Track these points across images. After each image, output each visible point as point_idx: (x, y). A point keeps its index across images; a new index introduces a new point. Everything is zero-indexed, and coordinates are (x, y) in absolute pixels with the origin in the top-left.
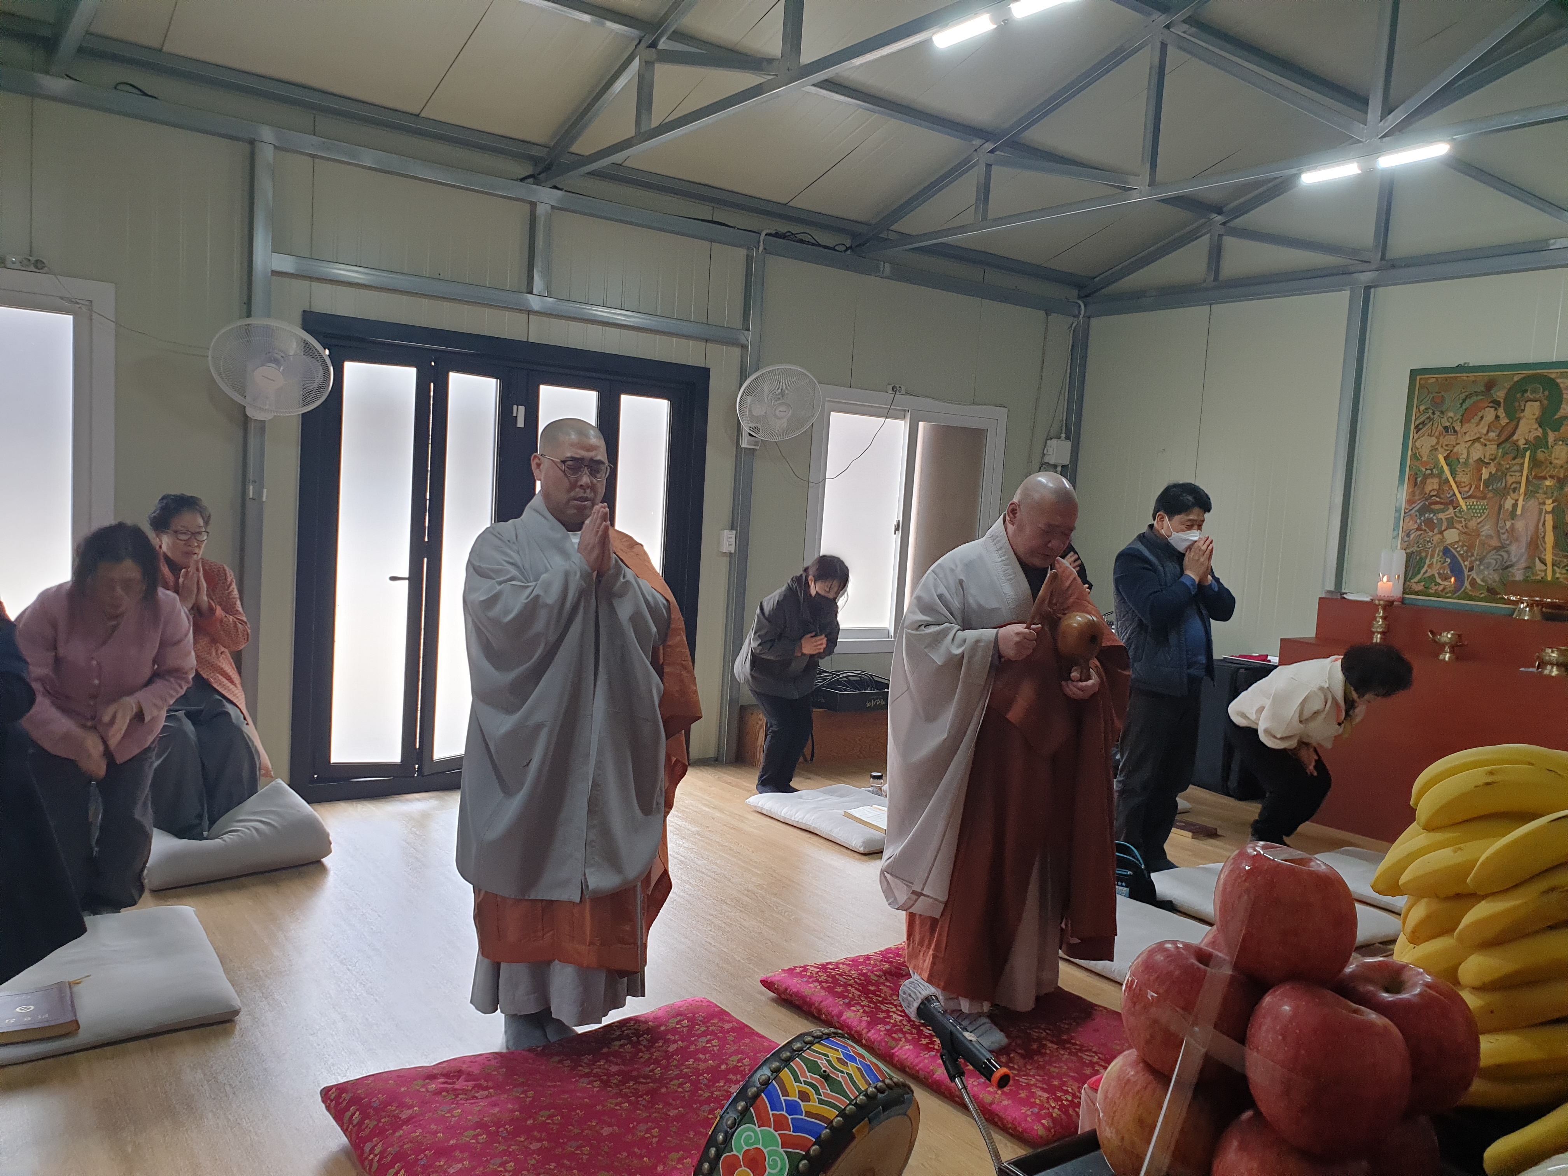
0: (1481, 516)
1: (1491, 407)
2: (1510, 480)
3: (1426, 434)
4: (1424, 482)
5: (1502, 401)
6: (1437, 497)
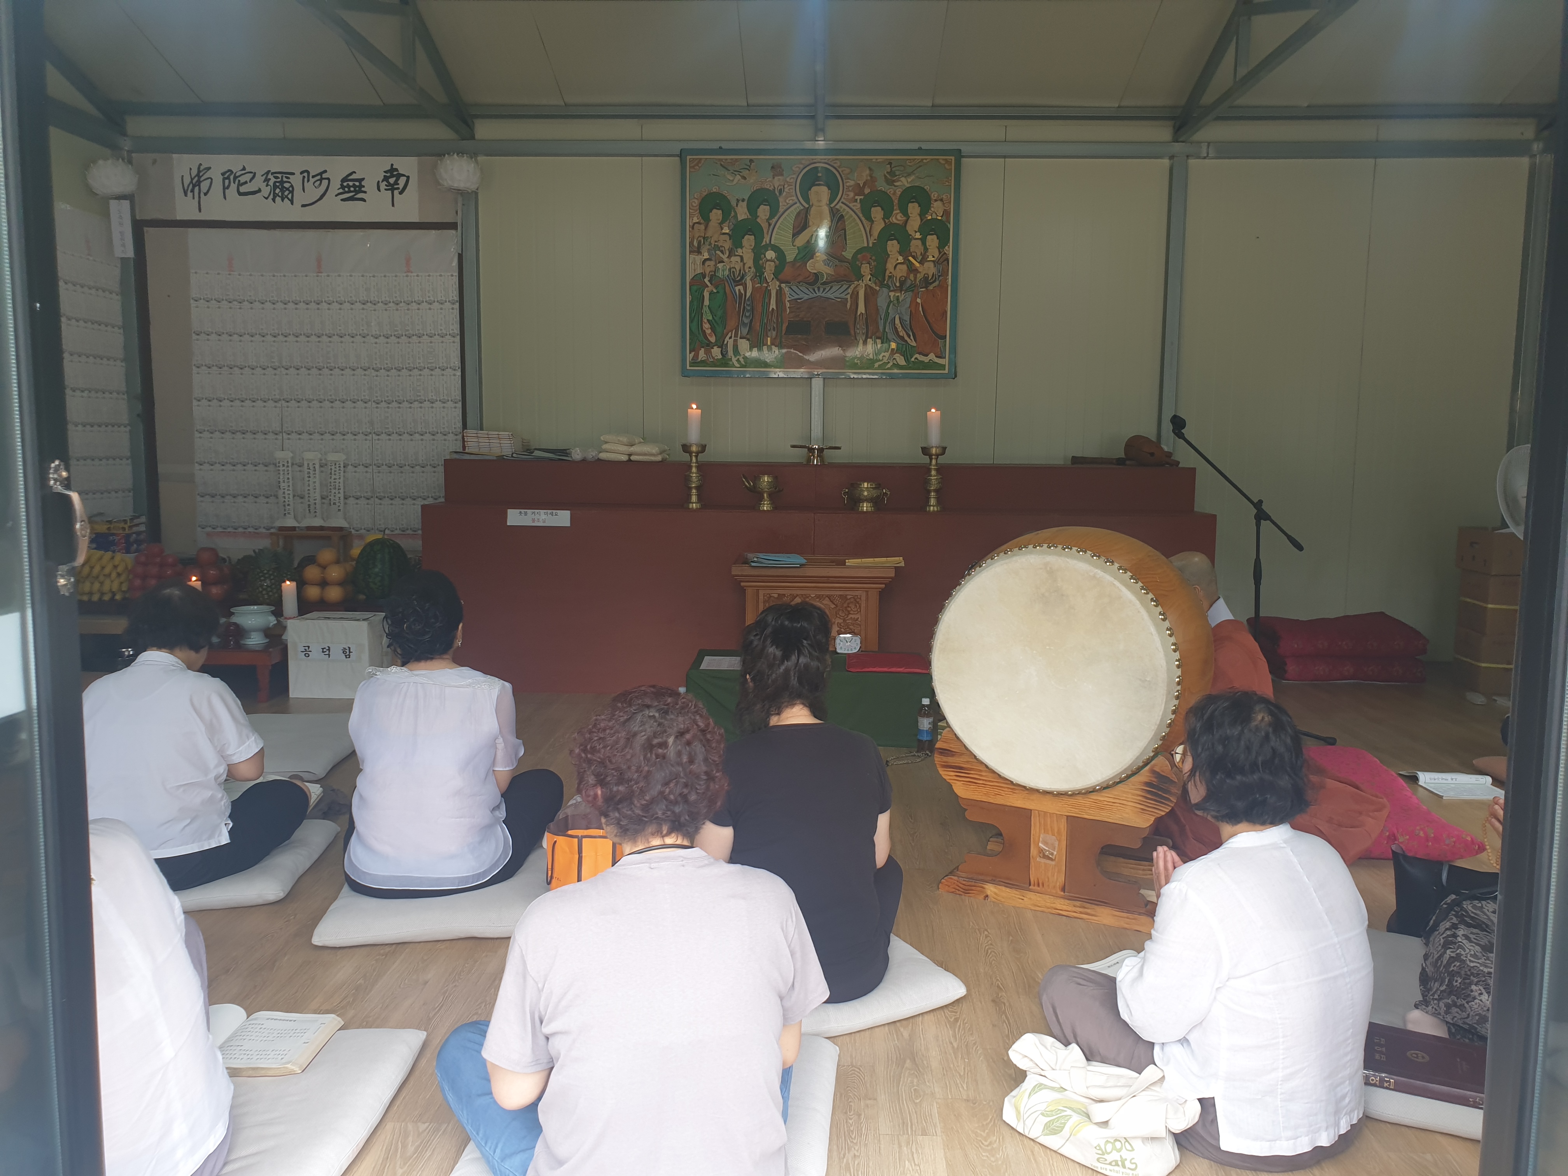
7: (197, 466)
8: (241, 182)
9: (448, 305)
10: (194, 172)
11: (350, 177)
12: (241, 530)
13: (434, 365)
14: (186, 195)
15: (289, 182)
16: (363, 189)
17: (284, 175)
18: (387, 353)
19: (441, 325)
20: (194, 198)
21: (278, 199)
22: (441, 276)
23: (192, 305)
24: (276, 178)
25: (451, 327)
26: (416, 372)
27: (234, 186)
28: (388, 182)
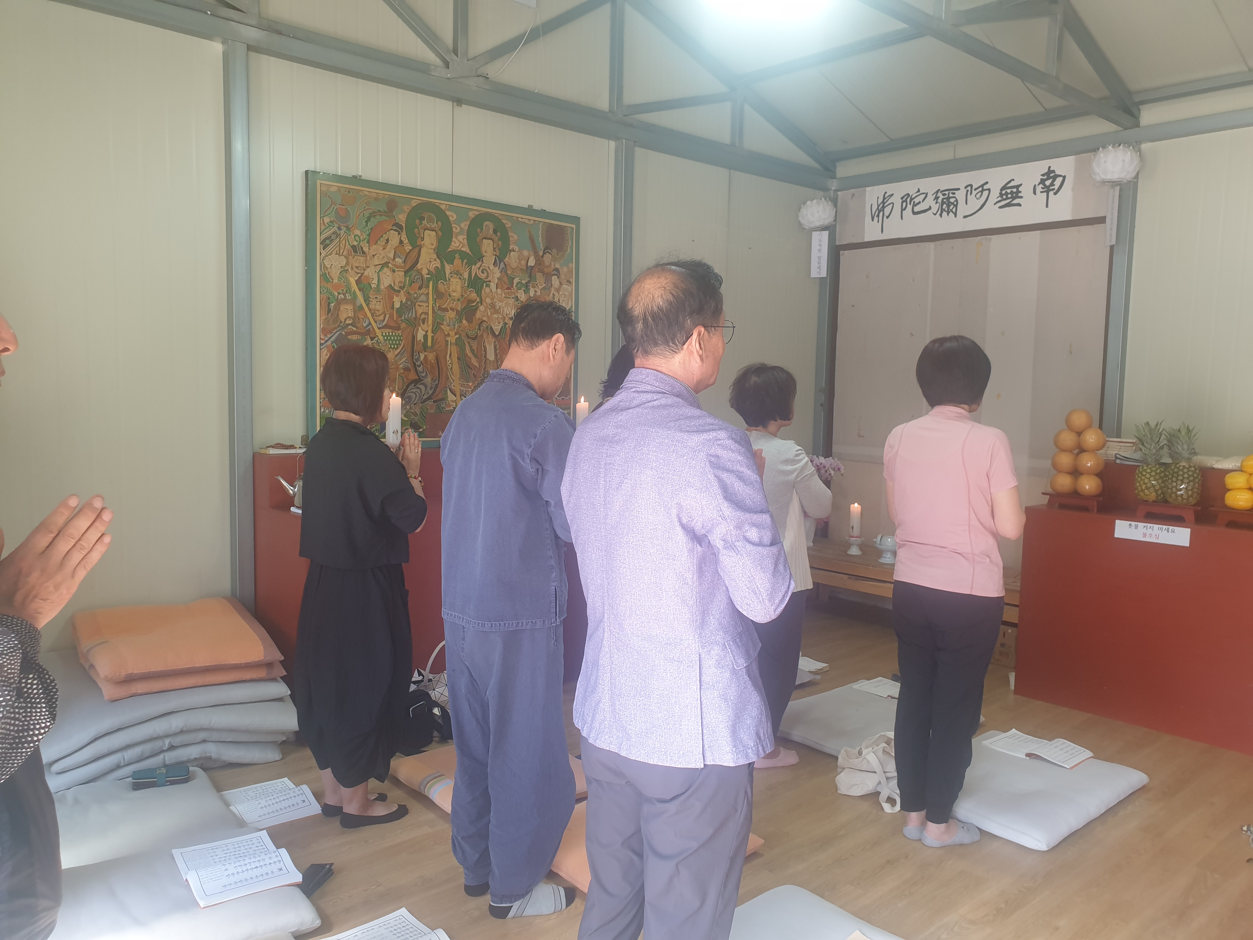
0: (398, 348)
1: (395, 230)
2: (420, 311)
3: (334, 252)
4: (337, 308)
5: (404, 225)
6: (354, 327)
8: (916, 202)
10: (880, 200)
11: (1009, 185)
14: (873, 220)
15: (955, 197)
16: (1020, 195)
17: (951, 192)
20: (878, 222)
21: (945, 214)
24: (944, 195)
27: (910, 207)
28: (1044, 185)
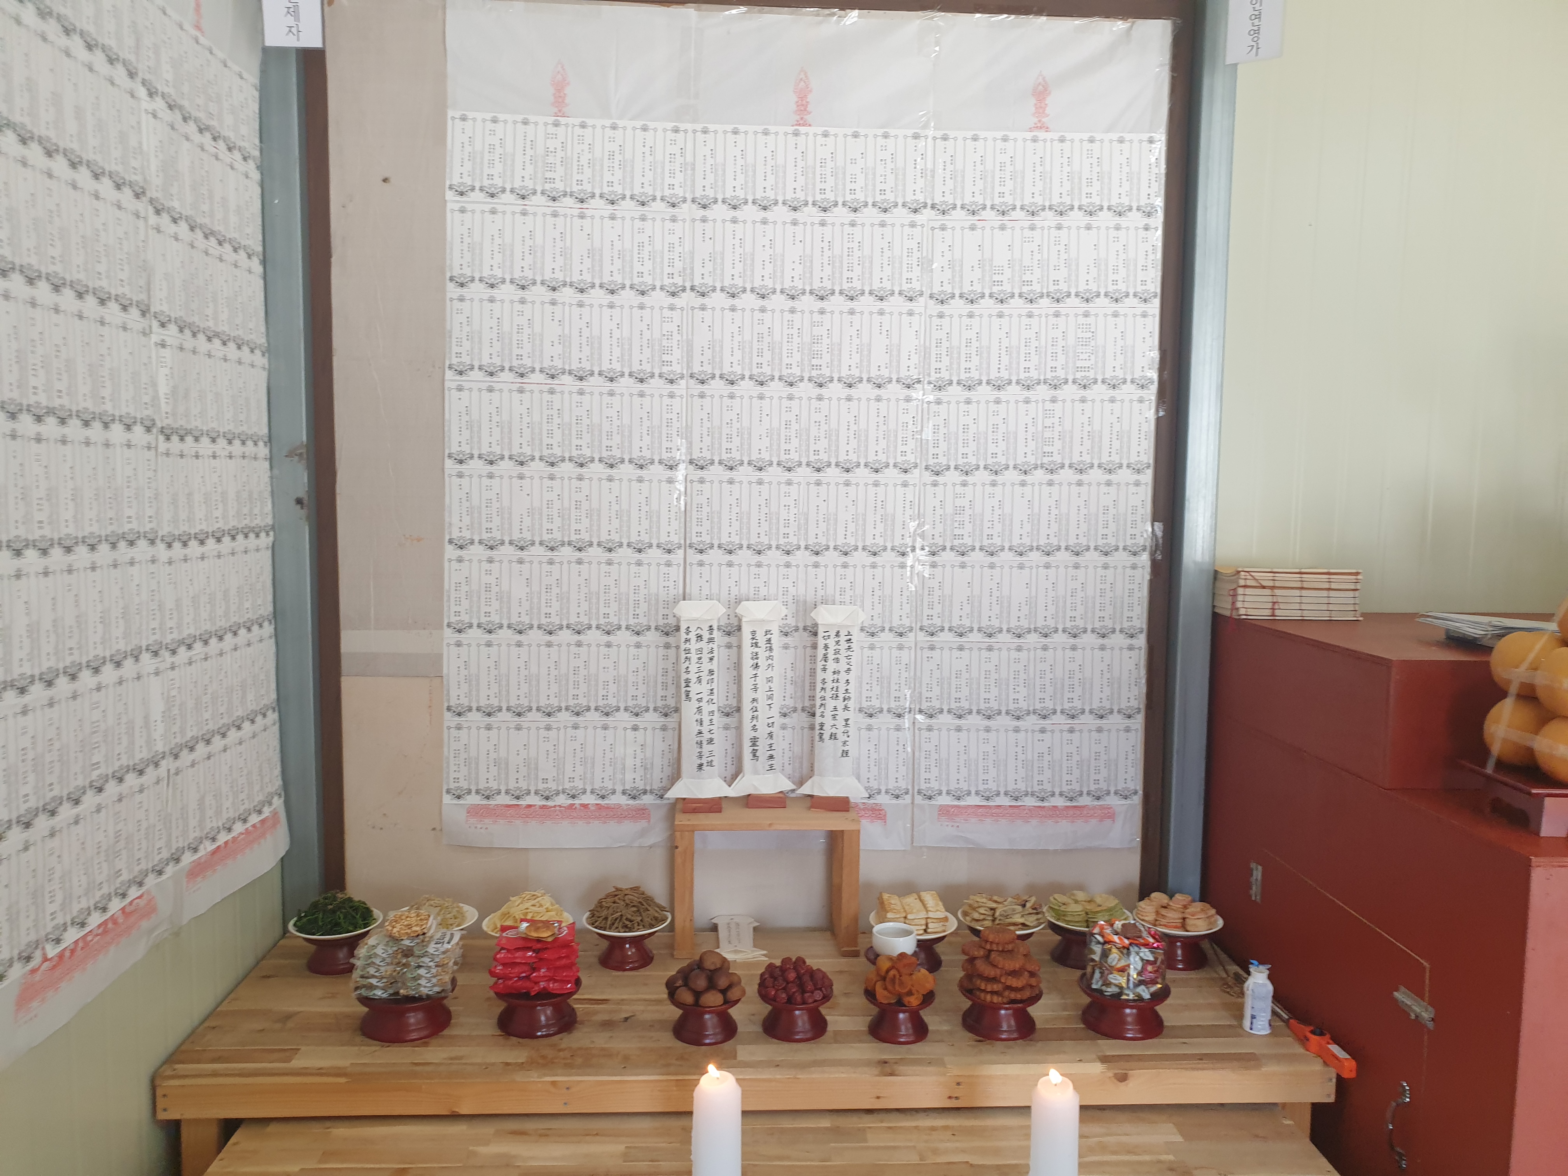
7: (449, 635)
9: (1135, 219)
12: (562, 800)
13: (1091, 374)
18: (969, 342)
19: (1116, 271)
22: (1121, 141)
23: (449, 206)
25: (1141, 276)
26: (1043, 391)
